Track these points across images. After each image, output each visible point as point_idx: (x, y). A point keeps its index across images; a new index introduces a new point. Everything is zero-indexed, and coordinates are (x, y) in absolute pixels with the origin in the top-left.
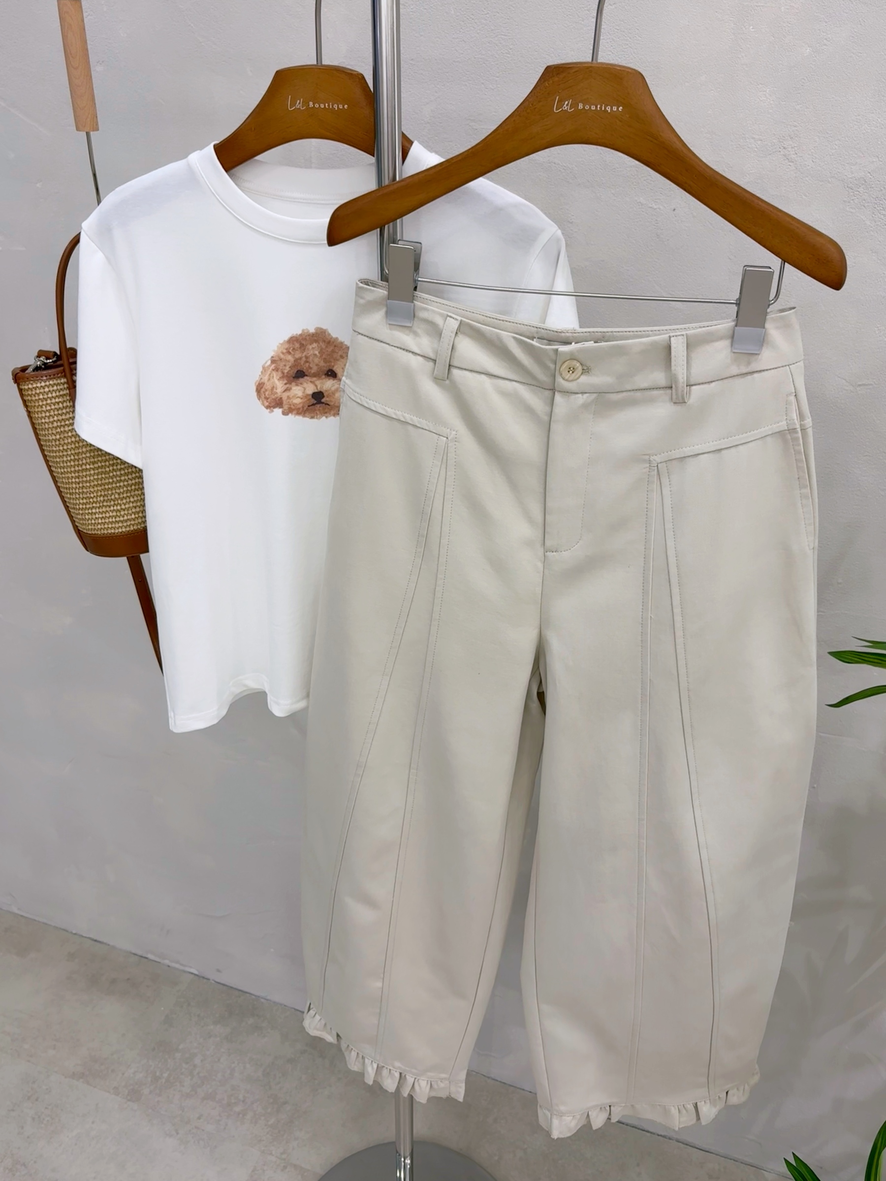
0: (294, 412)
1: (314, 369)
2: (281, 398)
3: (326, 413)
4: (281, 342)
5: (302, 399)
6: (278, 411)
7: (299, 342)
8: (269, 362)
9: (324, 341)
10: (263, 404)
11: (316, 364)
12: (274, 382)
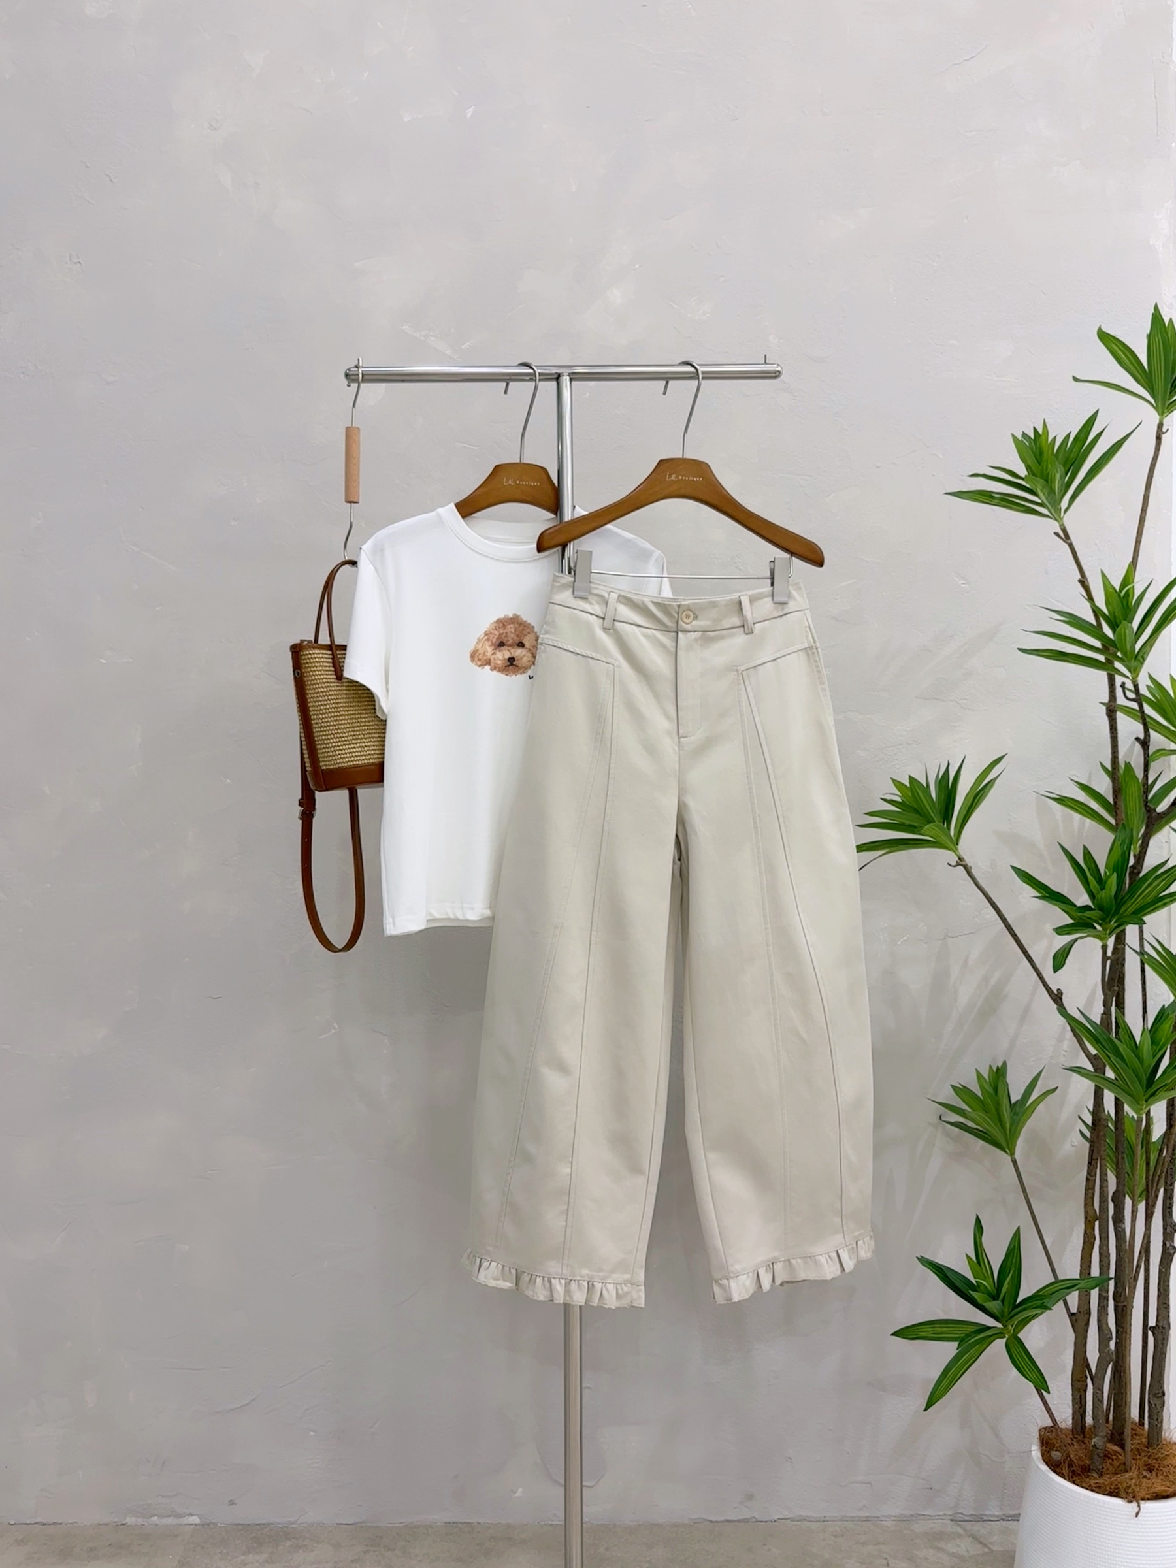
0: (497, 669)
1: (510, 642)
2: (490, 659)
3: (515, 672)
4: (492, 622)
5: (501, 661)
6: (487, 668)
7: (502, 623)
8: (483, 635)
9: (517, 623)
10: (477, 665)
11: (512, 638)
12: (486, 648)
